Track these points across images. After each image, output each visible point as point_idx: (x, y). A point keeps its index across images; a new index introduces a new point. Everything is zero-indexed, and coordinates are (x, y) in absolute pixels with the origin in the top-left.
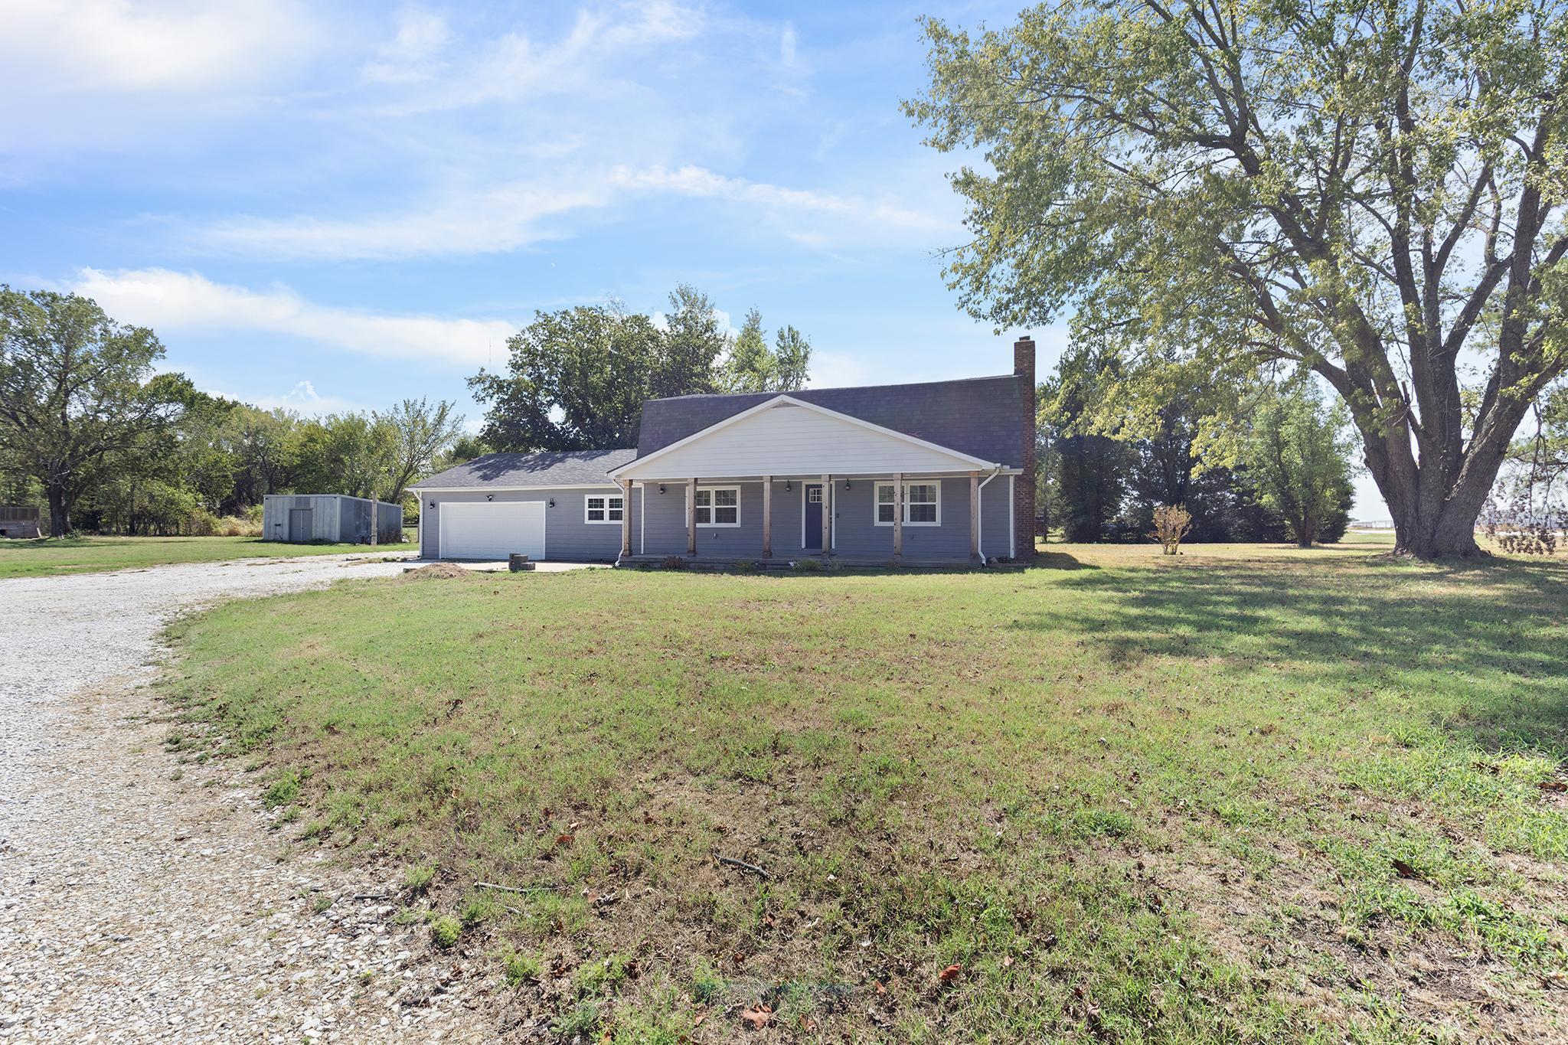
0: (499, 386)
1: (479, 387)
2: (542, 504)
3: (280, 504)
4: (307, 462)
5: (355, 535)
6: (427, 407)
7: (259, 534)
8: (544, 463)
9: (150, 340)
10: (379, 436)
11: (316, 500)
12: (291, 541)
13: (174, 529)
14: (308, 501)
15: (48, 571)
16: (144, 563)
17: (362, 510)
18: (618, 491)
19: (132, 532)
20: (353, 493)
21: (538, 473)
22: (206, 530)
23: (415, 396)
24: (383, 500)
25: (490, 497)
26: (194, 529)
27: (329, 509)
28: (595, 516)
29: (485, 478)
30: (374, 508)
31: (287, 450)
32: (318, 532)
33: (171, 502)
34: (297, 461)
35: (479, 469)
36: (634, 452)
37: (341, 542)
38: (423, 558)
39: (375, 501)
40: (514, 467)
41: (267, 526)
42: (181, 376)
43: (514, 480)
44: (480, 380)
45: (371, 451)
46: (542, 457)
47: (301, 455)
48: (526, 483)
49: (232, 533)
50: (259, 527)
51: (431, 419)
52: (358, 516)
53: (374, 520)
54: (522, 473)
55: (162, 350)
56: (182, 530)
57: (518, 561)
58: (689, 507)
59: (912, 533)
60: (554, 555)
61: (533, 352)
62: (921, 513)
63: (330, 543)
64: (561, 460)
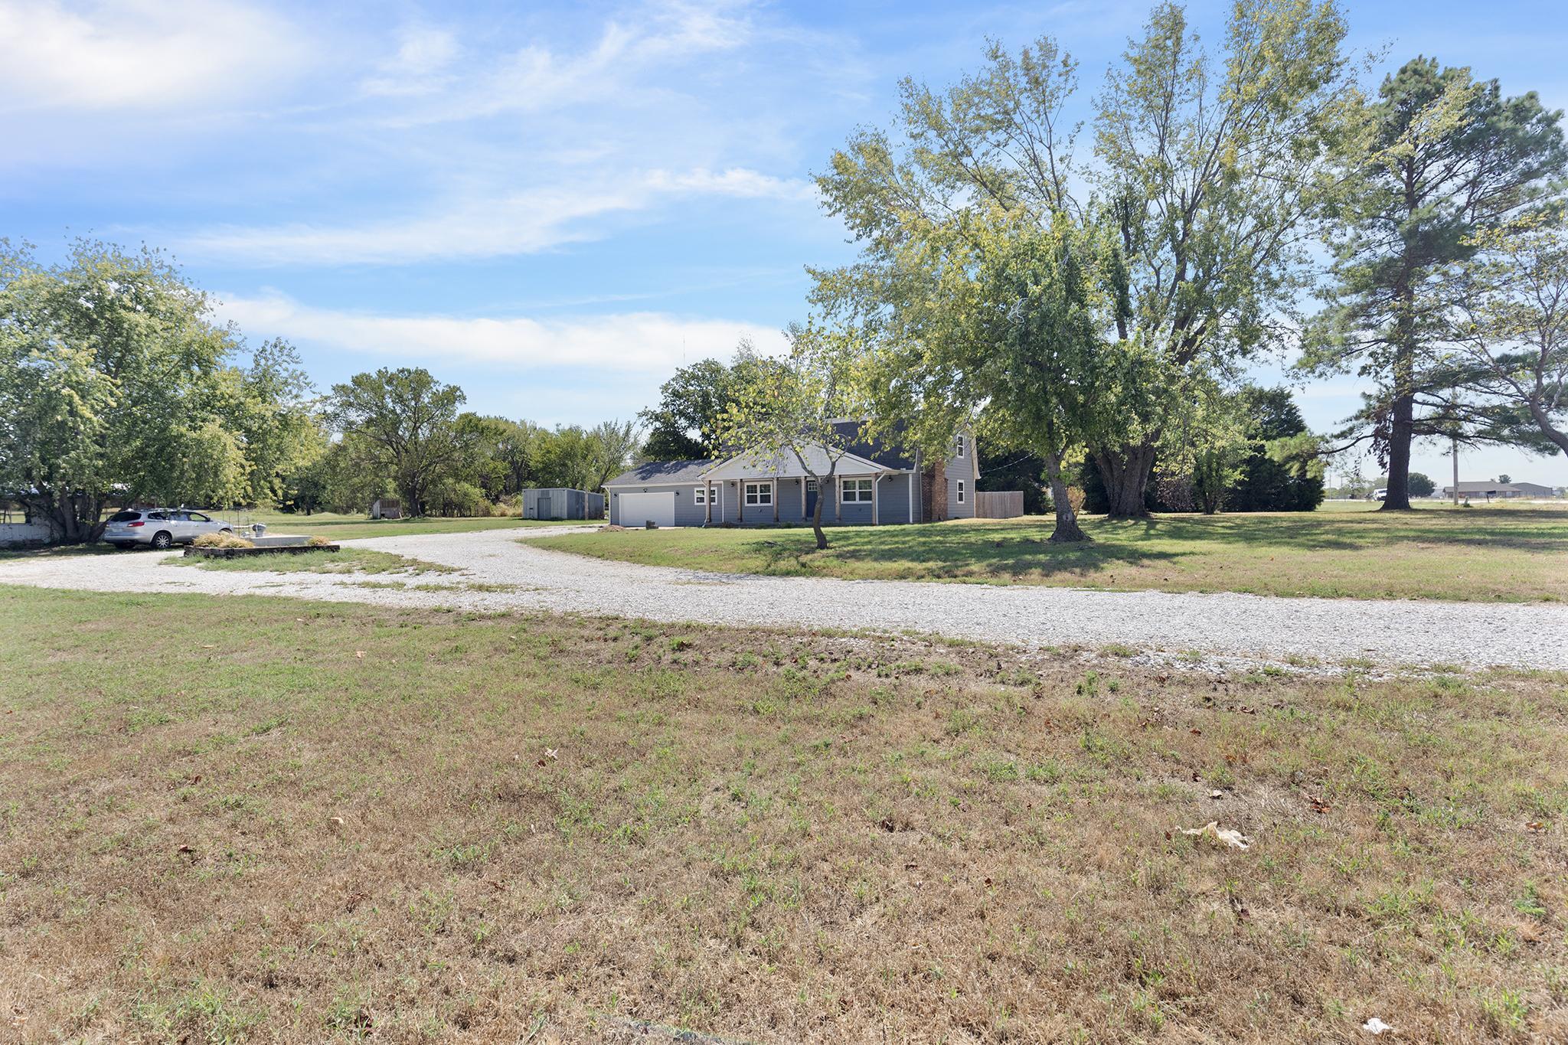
0: (657, 418)
1: (644, 418)
2: (673, 494)
3: (531, 493)
4: (547, 468)
5: (576, 514)
6: (618, 426)
7: (519, 515)
8: (677, 468)
9: (458, 393)
10: (588, 448)
11: (553, 492)
12: (539, 519)
13: (468, 513)
14: (548, 492)
15: (412, 533)
16: (479, 529)
17: (579, 497)
18: (702, 486)
19: (444, 515)
20: (574, 487)
21: (671, 476)
22: (487, 513)
23: (610, 419)
24: (593, 491)
25: (645, 490)
26: (481, 513)
27: (560, 498)
28: (698, 500)
29: (643, 478)
30: (587, 496)
31: (535, 457)
32: (554, 514)
33: (466, 494)
34: (541, 466)
35: (642, 473)
37: (570, 518)
39: (587, 492)
40: (661, 472)
41: (525, 509)
42: (474, 414)
43: (659, 479)
44: (645, 414)
45: (583, 457)
46: (676, 464)
47: (543, 463)
48: (664, 482)
49: (503, 515)
50: (520, 510)
51: (621, 433)
52: (577, 502)
53: (587, 505)
54: (663, 475)
55: (465, 399)
56: (473, 513)
57: (650, 525)
58: (746, 494)
59: (860, 508)
60: (679, 523)
61: (676, 394)
62: (865, 496)
63: (561, 519)
64: (686, 466)
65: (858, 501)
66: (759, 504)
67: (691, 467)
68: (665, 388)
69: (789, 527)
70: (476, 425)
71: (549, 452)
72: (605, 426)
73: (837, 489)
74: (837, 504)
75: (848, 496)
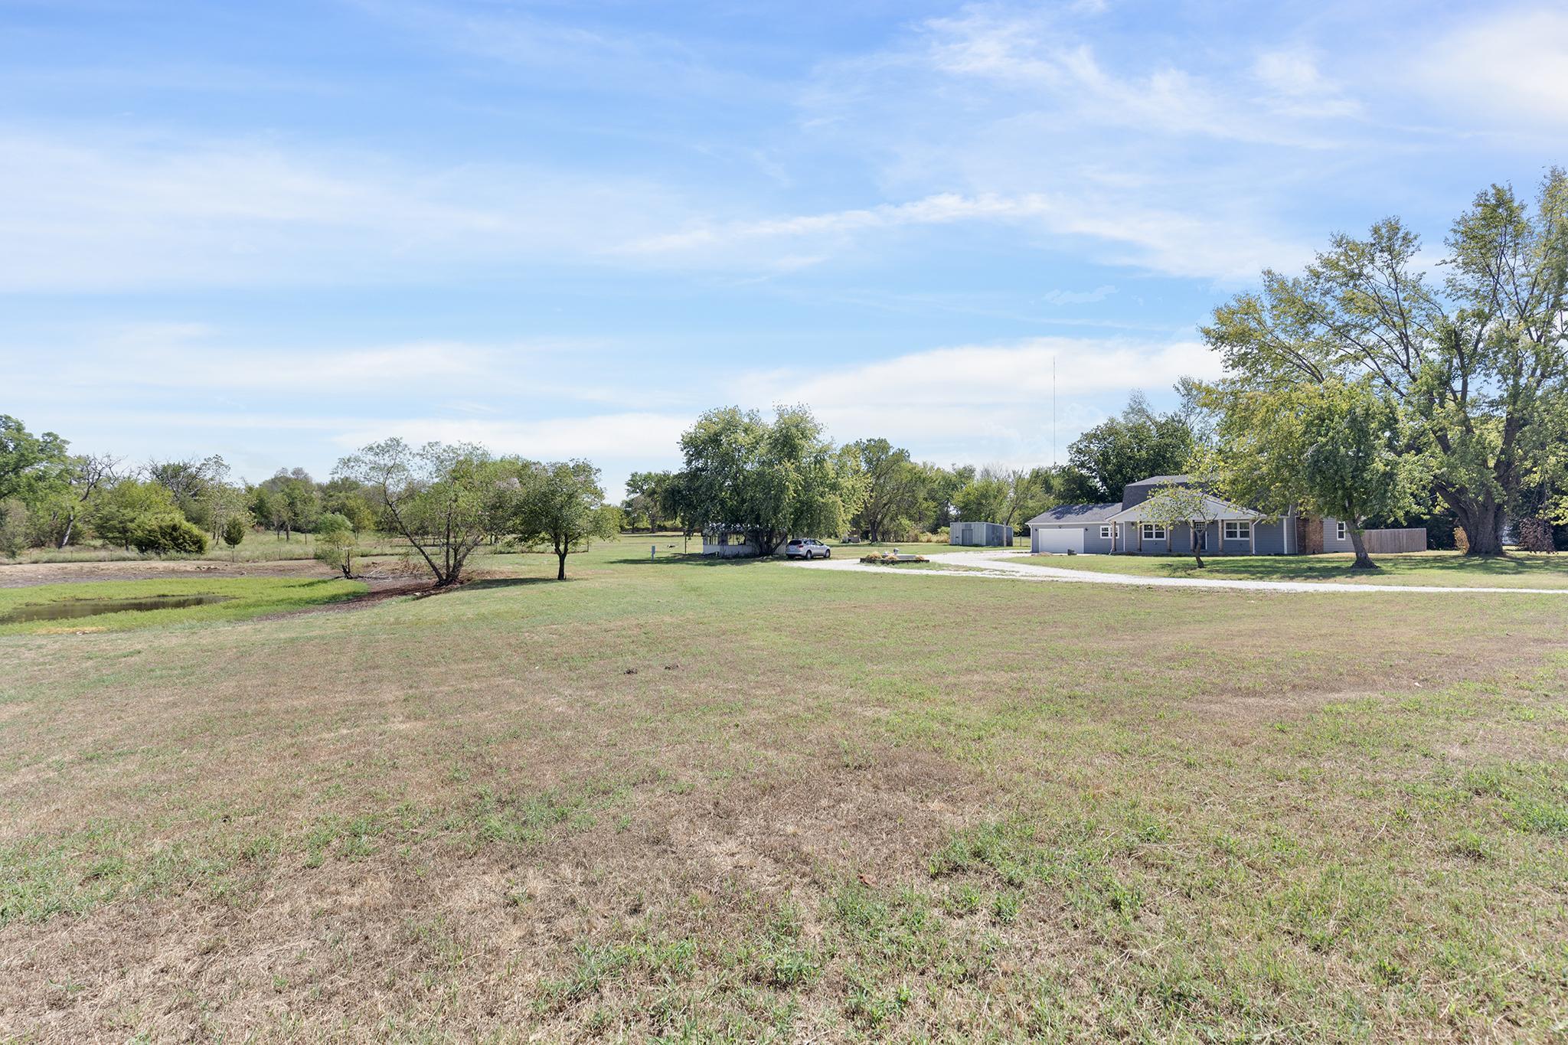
2: (1083, 529)
3: (956, 528)
4: (967, 506)
5: (995, 542)
6: (1024, 473)
7: (945, 542)
8: (1084, 510)
10: (999, 490)
11: (975, 525)
12: (963, 545)
13: (902, 539)
14: (970, 525)
17: (997, 528)
18: (1107, 525)
20: (987, 520)
21: (1080, 516)
22: (916, 540)
23: (1018, 468)
25: (1061, 527)
26: (911, 539)
27: (980, 529)
28: (1104, 535)
29: (1058, 518)
31: (957, 498)
32: (975, 541)
33: (900, 525)
34: (962, 504)
35: (1054, 514)
36: (1119, 505)
37: (988, 544)
38: (1032, 552)
39: (999, 524)
40: (1070, 513)
41: (953, 537)
43: (1070, 519)
45: (995, 497)
46: (1082, 507)
47: (964, 502)
48: (1074, 520)
49: (929, 541)
50: (943, 538)
52: (993, 533)
54: (1073, 516)
56: (905, 539)
57: (1070, 553)
58: (1143, 531)
59: (1240, 543)
60: (1088, 550)
61: (1079, 451)
62: (1245, 534)
63: (982, 546)
64: (1091, 509)
65: (1238, 538)
66: (1154, 538)
67: (1096, 510)
68: (1071, 447)
69: (1180, 556)
70: (920, 477)
71: (969, 494)
72: (1014, 472)
73: (1220, 529)
74: (1220, 540)
75: (1231, 534)
